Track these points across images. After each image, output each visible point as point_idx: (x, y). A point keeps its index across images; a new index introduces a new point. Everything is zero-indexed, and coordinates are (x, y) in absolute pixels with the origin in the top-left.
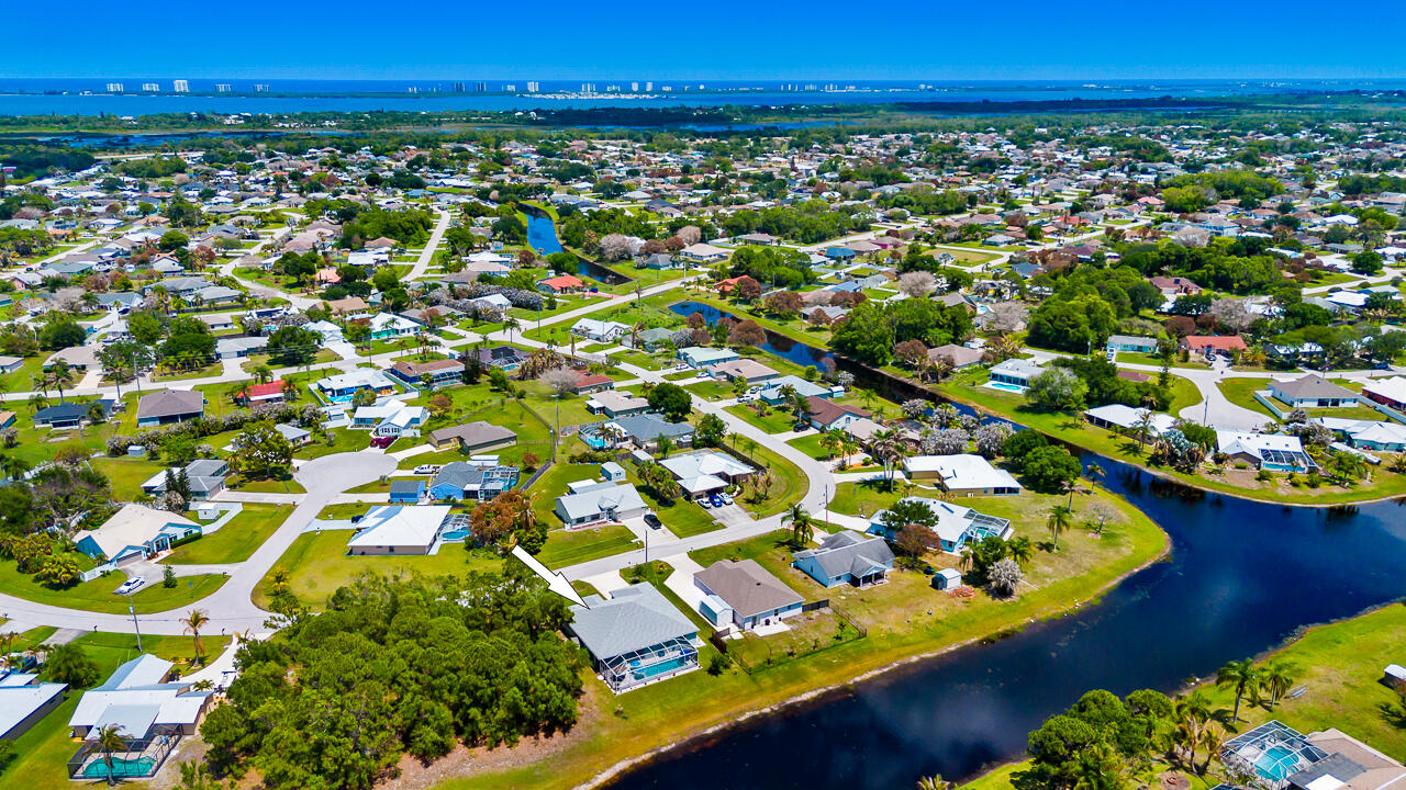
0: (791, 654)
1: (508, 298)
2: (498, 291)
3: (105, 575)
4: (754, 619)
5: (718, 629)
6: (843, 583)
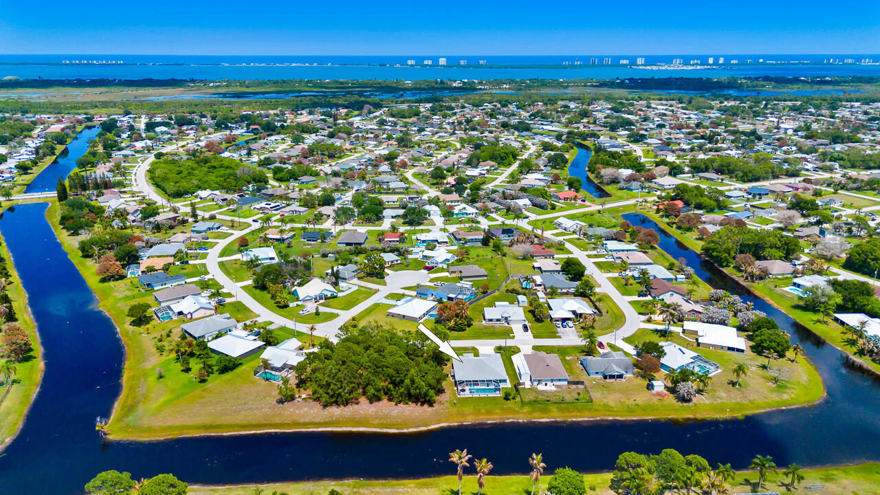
0: (548, 401)
1: (531, 201)
2: (527, 197)
3: (298, 305)
4: (539, 381)
5: (521, 381)
6: (600, 376)
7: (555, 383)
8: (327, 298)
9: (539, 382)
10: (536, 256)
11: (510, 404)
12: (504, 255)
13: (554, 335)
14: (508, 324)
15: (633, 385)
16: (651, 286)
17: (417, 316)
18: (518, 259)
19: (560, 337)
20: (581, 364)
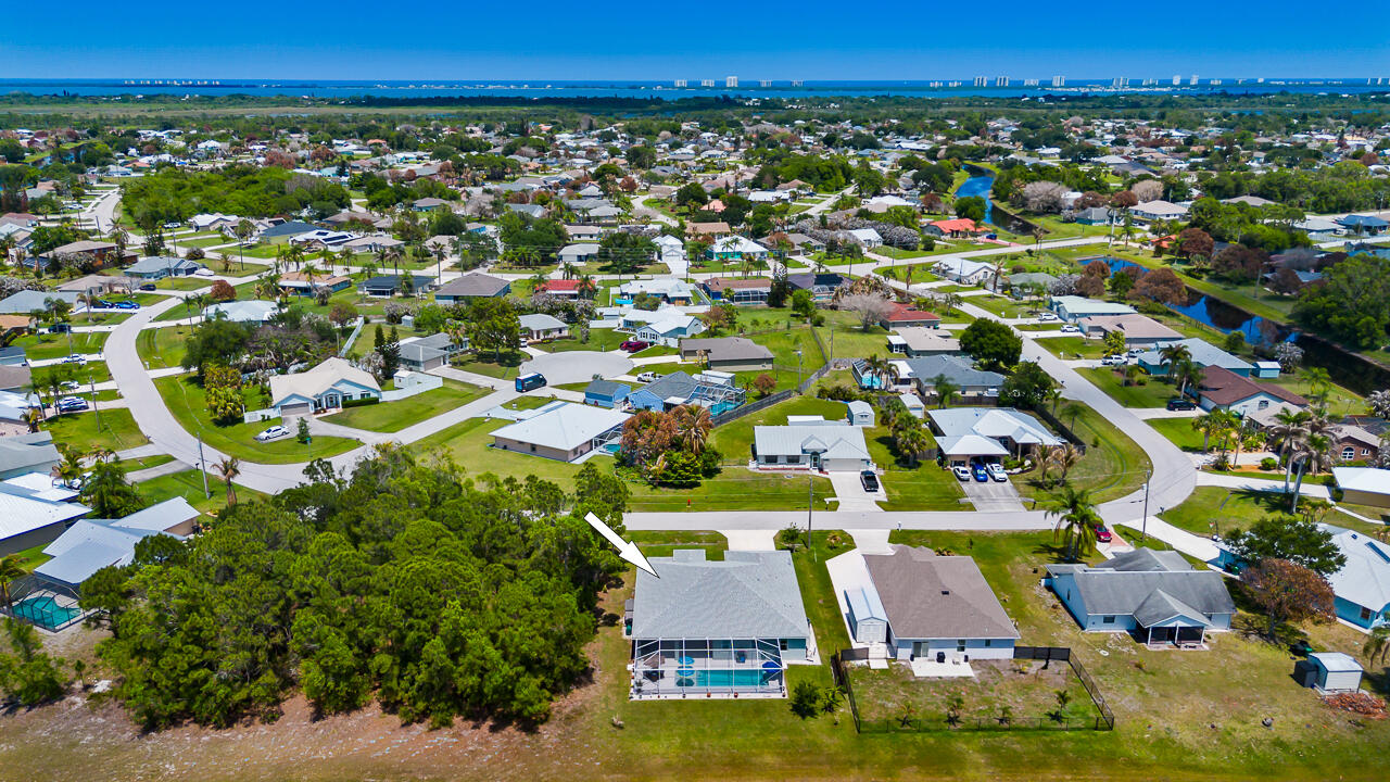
1: (882, 235)
2: (873, 226)
3: (265, 420)
4: (918, 646)
5: (855, 646)
6: (1118, 631)
7: (974, 653)
8: (348, 403)
9: (918, 648)
10: (894, 325)
11: (817, 725)
12: (819, 323)
13: (952, 501)
14: (821, 470)
15: (1243, 666)
16: (1203, 383)
17: (569, 447)
18: (850, 330)
19: (971, 507)
20: (1050, 588)
